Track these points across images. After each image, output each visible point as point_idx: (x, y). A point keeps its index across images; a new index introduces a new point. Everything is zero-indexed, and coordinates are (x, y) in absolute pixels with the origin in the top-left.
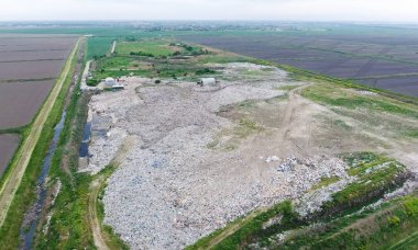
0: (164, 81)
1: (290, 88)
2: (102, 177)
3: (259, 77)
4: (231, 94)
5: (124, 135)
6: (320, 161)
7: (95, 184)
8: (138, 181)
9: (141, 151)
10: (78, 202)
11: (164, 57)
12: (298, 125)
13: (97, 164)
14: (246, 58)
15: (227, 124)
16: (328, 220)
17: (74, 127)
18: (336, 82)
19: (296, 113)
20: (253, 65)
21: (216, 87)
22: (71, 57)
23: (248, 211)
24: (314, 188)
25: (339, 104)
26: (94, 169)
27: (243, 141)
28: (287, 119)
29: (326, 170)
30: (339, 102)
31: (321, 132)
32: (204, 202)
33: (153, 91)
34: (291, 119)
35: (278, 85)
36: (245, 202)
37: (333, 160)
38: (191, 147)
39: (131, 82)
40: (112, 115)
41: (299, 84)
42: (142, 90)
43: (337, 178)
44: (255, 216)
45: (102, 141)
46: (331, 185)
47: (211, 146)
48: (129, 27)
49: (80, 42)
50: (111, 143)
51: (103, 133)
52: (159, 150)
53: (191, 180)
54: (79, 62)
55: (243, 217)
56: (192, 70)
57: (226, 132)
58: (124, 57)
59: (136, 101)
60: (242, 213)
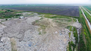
1: (42, 16)
3: (32, 15)
15: (37, 27)
19: (49, 21)
21: (25, 19)
27: (46, 30)
31: (57, 24)
36: (64, 46)
37: (66, 29)
38: (35, 36)
44: (68, 49)
46: (71, 35)
47: (40, 34)
56: (14, 15)
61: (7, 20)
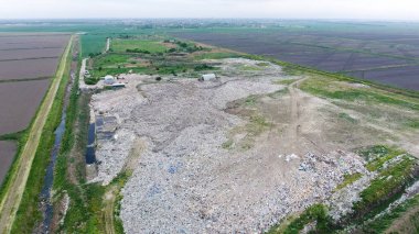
0: (165, 78)
1: (289, 83)
2: (115, 187)
3: (257, 72)
4: (234, 90)
5: (133, 137)
6: (338, 158)
7: (109, 196)
8: (155, 190)
9: (154, 155)
10: (93, 220)
11: (161, 54)
12: (307, 120)
13: (108, 172)
14: (239, 53)
15: (237, 121)
16: (361, 222)
17: (77, 130)
18: (328, 75)
19: (302, 108)
20: (247, 61)
21: (217, 84)
22: (66, 55)
23: (280, 218)
24: (339, 187)
25: (341, 97)
26: (104, 178)
27: (257, 139)
28: (294, 114)
29: (347, 166)
30: (336, 95)
31: (330, 126)
32: (232, 211)
33: (156, 89)
34: (299, 114)
35: (276, 79)
36: (275, 209)
37: (349, 156)
38: (206, 149)
39: (132, 79)
40: (116, 115)
41: (296, 78)
42: (144, 87)
43: (358, 175)
44: (288, 223)
45: (108, 146)
46: (356, 183)
47: (226, 146)
48: (121, 25)
49: (72, 39)
50: (120, 146)
51: (109, 136)
52: (172, 152)
53: (213, 186)
54: (74, 60)
55: (276, 226)
56: (191, 66)
57: (237, 130)
58: (121, 54)
59: (140, 100)
60: (275, 221)
61: (159, 79)
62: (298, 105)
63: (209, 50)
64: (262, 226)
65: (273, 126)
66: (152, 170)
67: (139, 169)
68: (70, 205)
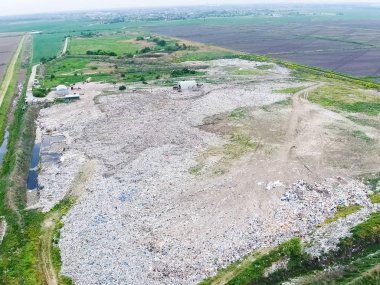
0: (131, 87)
1: (294, 91)
2: (56, 215)
3: (253, 77)
4: (219, 101)
5: (82, 159)
6: (335, 186)
7: (48, 224)
8: (101, 218)
9: (104, 180)
10: (28, 247)
11: (130, 56)
12: (306, 139)
13: (50, 198)
14: (235, 53)
15: (213, 140)
16: (347, 261)
17: (19, 151)
18: (353, 81)
20: (245, 62)
21: (198, 93)
22: (14, 62)
23: (244, 254)
24: (329, 220)
25: (356, 111)
26: (45, 204)
27: (235, 162)
28: (292, 131)
29: (343, 196)
30: (357, 107)
31: (335, 147)
32: (187, 244)
33: (116, 101)
34: (297, 131)
35: (278, 86)
37: (351, 183)
38: (168, 174)
39: (89, 89)
40: (66, 133)
41: (306, 84)
42: (102, 100)
43: (357, 207)
44: (253, 260)
45: (53, 169)
46: (351, 216)
47: (194, 170)
48: (85, 18)
49: (24, 41)
50: (66, 170)
51: (55, 158)
52: (127, 177)
53: (169, 216)
54: (23, 67)
55: (238, 262)
56: (166, 71)
57: (212, 151)
58: (80, 57)
59: (96, 114)
60: (238, 257)
61: (122, 88)
62: (300, 120)
63: (194, 49)
64: (220, 261)
65: (259, 146)
66: (100, 197)
67: (85, 195)
68: (6, 232)
